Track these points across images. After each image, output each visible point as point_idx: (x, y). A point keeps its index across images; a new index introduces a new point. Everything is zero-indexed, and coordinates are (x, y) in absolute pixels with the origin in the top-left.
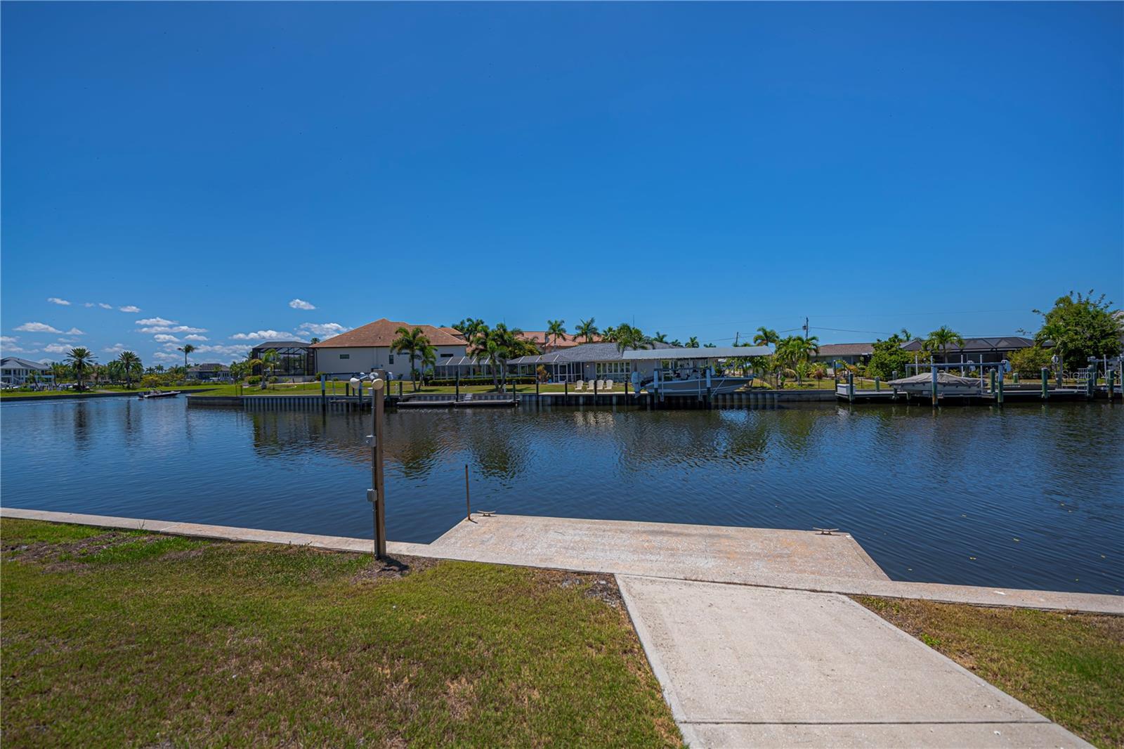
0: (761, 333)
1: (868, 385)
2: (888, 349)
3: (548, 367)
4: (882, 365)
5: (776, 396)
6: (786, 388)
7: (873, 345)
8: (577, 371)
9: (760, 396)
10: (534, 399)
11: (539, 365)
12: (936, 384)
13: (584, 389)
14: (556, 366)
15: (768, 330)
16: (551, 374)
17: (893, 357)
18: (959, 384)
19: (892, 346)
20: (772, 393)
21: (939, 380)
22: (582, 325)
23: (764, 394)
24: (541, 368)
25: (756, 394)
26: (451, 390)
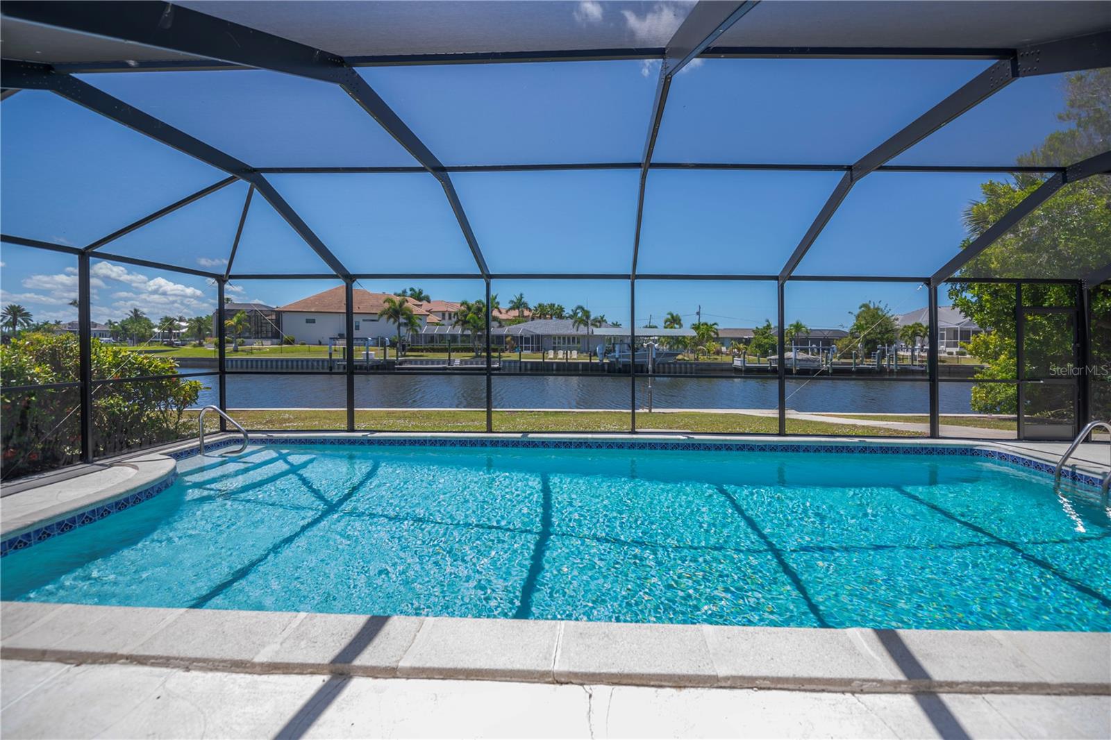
0: (669, 317)
1: (753, 361)
2: (763, 334)
3: (515, 338)
4: (759, 346)
5: (694, 366)
6: (700, 361)
7: (753, 331)
8: (538, 343)
9: (683, 366)
10: (518, 365)
11: (507, 336)
12: (796, 359)
13: (555, 358)
14: (521, 337)
15: (675, 315)
16: (517, 344)
17: (766, 340)
18: (808, 360)
19: (766, 333)
20: (691, 364)
21: (798, 358)
22: (515, 300)
23: (686, 364)
24: (508, 339)
25: (680, 364)
26: (444, 356)
